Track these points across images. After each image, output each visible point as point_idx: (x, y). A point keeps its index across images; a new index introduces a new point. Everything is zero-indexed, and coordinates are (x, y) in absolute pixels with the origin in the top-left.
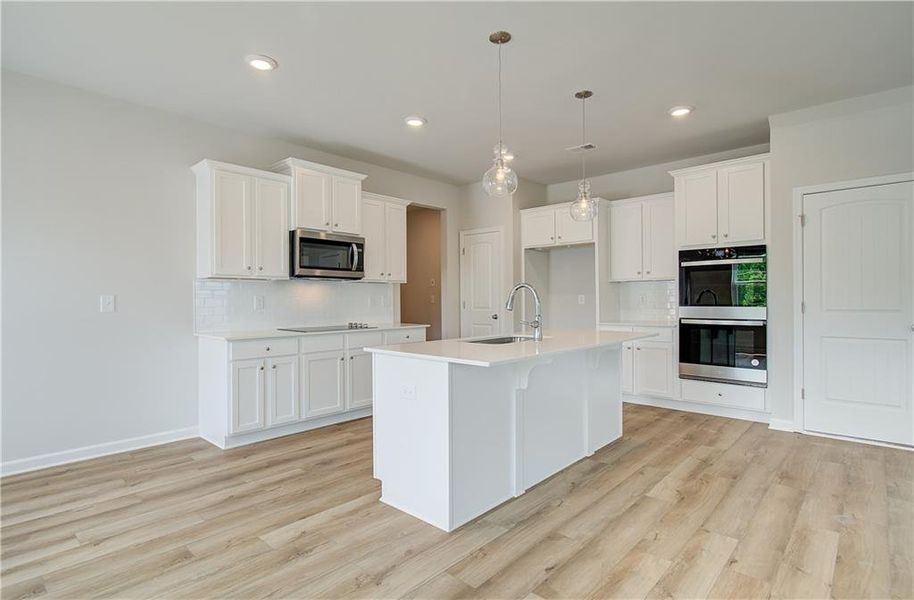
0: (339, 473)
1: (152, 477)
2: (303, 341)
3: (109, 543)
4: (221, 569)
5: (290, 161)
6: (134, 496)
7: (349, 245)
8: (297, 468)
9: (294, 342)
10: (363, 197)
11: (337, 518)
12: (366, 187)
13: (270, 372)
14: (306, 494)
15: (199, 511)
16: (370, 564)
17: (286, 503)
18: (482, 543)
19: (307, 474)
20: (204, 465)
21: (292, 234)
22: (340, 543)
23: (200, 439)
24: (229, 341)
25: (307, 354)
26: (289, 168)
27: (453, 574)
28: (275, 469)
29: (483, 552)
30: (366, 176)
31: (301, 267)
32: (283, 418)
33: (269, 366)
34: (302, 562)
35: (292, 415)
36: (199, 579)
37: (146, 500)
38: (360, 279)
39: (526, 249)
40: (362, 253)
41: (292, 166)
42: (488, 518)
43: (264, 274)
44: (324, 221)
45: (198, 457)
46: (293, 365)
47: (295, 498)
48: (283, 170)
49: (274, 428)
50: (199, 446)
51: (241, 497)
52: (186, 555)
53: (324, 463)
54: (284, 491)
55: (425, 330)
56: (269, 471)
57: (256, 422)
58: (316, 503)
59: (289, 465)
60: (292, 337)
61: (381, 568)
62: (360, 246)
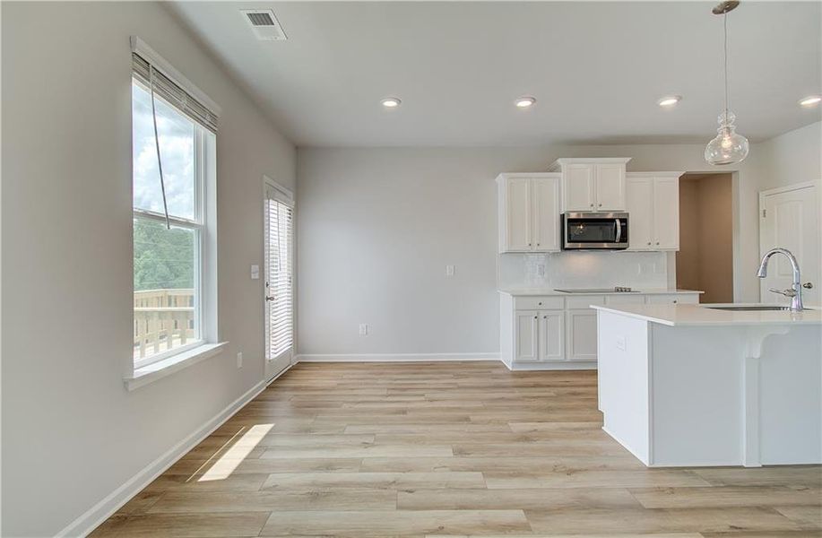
0: (581, 403)
1: (466, 377)
2: (569, 300)
3: (435, 402)
4: (481, 432)
5: (560, 161)
6: (455, 384)
7: (613, 220)
8: (552, 392)
9: (562, 299)
10: (627, 177)
11: (563, 429)
12: (630, 168)
13: (542, 322)
14: (550, 410)
15: (482, 400)
16: (571, 462)
17: (534, 411)
18: (676, 485)
19: (558, 397)
20: (496, 376)
21: (563, 217)
22: (558, 443)
23: (500, 361)
24: (514, 296)
25: (570, 309)
26: (560, 166)
27: (631, 493)
28: (538, 389)
29: (672, 490)
30: (628, 159)
31: (568, 242)
33: (542, 316)
34: (527, 445)
35: (559, 355)
36: (468, 432)
37: (459, 388)
38: (625, 249)
40: (626, 226)
41: (561, 164)
42: (697, 471)
43: (541, 248)
44: (590, 203)
45: (495, 371)
46: (560, 318)
47: (540, 409)
49: (545, 363)
50: (498, 365)
51: (509, 400)
52: (467, 419)
53: (574, 394)
54: (536, 403)
55: (698, 296)
56: (533, 389)
57: (532, 356)
58: (553, 416)
59: (547, 389)
60: (559, 296)
61: (576, 467)
62: (624, 221)
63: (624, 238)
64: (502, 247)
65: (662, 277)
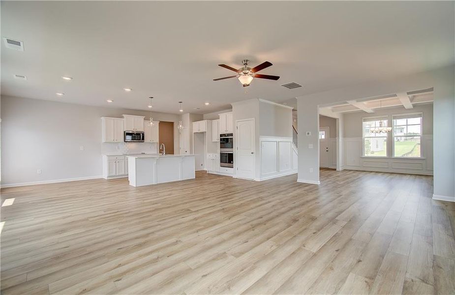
5: (123, 115)
7: (140, 134)
9: (124, 157)
10: (144, 122)
12: (145, 119)
13: (117, 163)
21: (124, 132)
23: (103, 178)
24: (107, 156)
30: (144, 117)
32: (121, 174)
33: (117, 161)
35: (123, 173)
38: (143, 142)
39: (194, 133)
40: (143, 136)
43: (117, 141)
44: (133, 128)
46: (123, 162)
48: (122, 117)
49: (119, 176)
57: (114, 174)
62: (143, 134)
63: (143, 139)
64: (103, 141)
65: (155, 150)
